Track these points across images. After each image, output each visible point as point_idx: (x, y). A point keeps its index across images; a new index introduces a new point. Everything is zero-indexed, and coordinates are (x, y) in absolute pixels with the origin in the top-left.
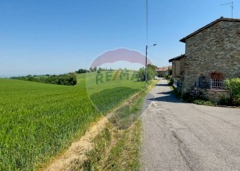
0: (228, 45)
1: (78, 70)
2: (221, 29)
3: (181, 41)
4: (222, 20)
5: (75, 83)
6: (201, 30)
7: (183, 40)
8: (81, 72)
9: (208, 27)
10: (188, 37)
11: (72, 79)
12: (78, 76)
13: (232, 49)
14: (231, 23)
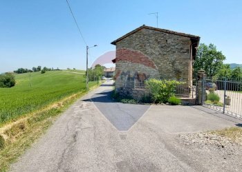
0: (149, 50)
1: (16, 70)
2: (144, 35)
3: (112, 43)
4: (144, 27)
5: (12, 85)
6: (128, 35)
7: (114, 43)
8: (20, 71)
9: (134, 32)
10: (118, 41)
11: (8, 80)
12: (17, 76)
13: (152, 54)
14: (151, 31)
